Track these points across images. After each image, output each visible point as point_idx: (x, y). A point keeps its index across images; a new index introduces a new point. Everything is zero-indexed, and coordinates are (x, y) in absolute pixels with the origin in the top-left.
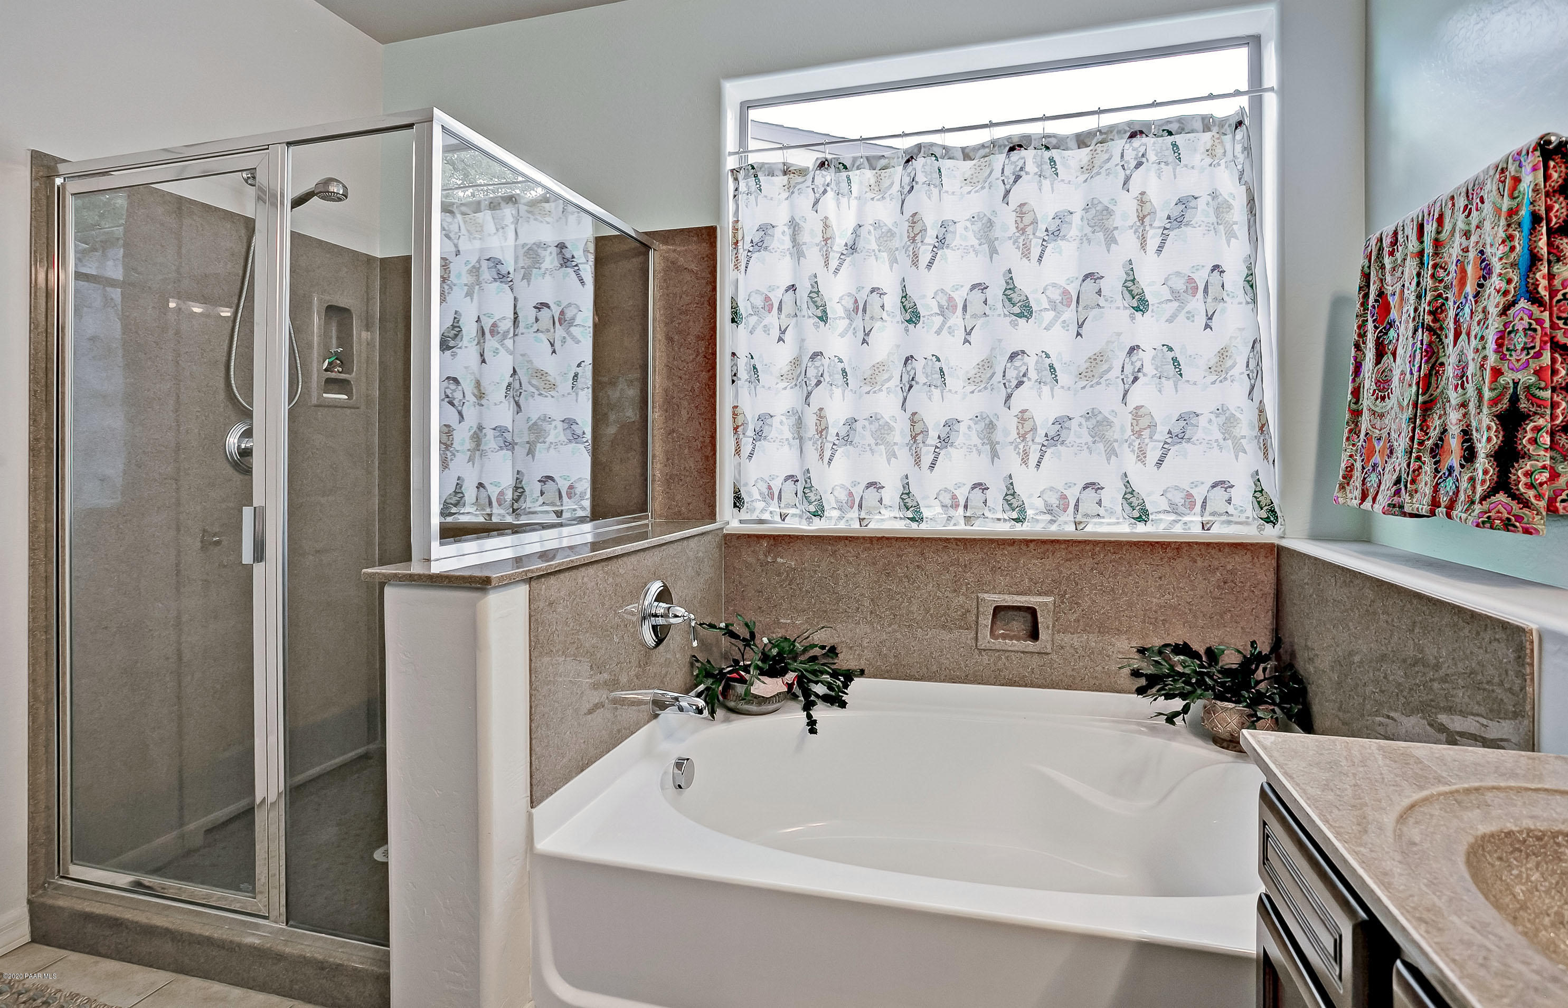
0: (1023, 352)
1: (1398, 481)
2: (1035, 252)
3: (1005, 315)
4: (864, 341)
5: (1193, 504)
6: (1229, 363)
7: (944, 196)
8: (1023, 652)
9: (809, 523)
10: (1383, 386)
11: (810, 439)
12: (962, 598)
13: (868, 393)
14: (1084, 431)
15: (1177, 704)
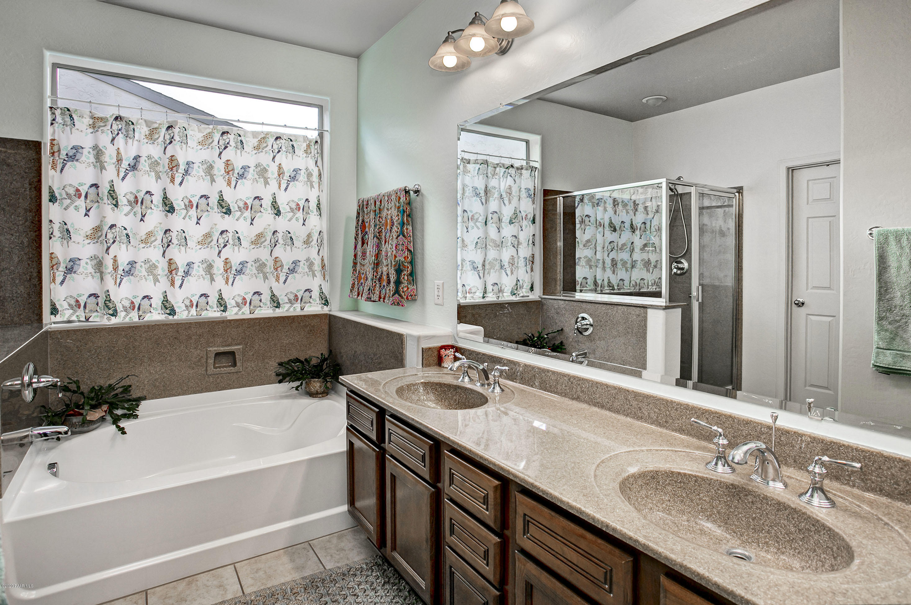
0: (227, 231)
1: (369, 290)
2: (233, 183)
3: (218, 213)
4: (142, 220)
5: (297, 299)
6: (311, 240)
7: (188, 148)
8: (229, 373)
9: (109, 319)
10: (364, 254)
11: (109, 273)
12: (199, 351)
13: (144, 248)
14: (254, 268)
15: (297, 383)
